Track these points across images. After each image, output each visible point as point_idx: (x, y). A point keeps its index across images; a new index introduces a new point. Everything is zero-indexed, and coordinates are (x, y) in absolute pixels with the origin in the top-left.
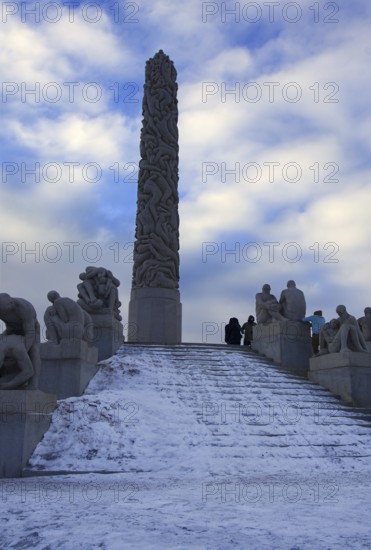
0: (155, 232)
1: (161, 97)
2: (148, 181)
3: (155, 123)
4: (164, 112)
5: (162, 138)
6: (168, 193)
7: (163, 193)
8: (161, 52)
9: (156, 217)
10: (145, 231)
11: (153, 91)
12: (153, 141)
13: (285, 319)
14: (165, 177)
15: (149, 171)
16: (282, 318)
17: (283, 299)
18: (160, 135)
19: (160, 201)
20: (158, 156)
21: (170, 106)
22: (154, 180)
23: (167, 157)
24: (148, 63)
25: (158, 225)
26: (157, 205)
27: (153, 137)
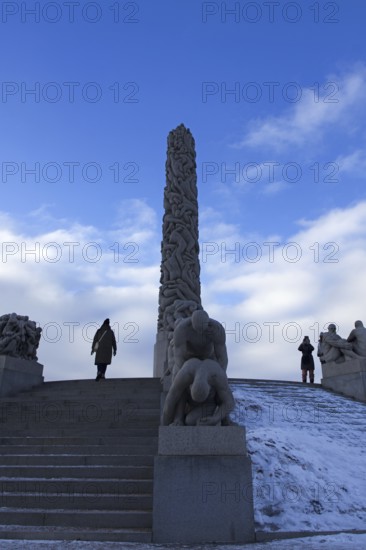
0: (181, 278)
1: (184, 161)
2: (174, 232)
3: (179, 182)
4: (186, 174)
5: (185, 196)
6: (192, 245)
7: (188, 243)
8: (182, 125)
9: (182, 264)
10: (171, 277)
11: (176, 156)
12: (178, 198)
13: (361, 358)
14: (189, 229)
15: (175, 224)
16: (357, 356)
17: (353, 338)
18: (183, 193)
19: (185, 250)
20: (183, 210)
21: (191, 169)
22: (180, 232)
23: (190, 212)
24: (171, 133)
25: (184, 272)
26: (183, 253)
27: (178, 195)
